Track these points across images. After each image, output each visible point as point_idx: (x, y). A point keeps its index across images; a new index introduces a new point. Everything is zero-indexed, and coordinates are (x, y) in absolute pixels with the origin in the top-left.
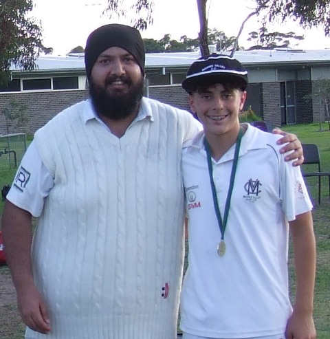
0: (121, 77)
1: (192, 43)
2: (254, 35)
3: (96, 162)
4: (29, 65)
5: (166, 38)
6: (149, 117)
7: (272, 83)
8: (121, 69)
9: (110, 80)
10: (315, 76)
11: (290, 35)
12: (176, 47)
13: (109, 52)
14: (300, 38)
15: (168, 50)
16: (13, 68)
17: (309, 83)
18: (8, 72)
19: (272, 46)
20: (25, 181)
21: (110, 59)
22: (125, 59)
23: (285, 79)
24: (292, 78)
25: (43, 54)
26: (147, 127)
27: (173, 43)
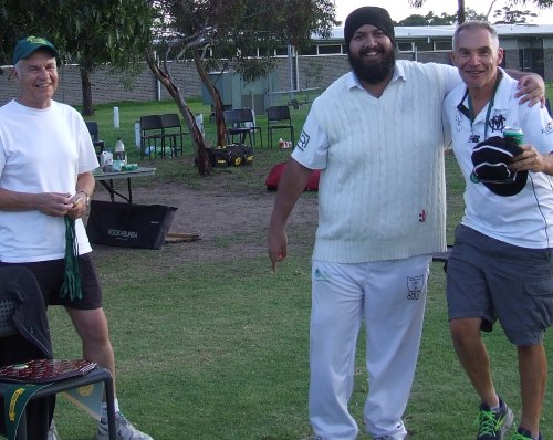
0: (375, 49)
1: (450, 18)
2: (499, 12)
3: (360, 121)
4: (326, 34)
5: (431, 13)
6: (401, 78)
7: (512, 51)
8: (373, 42)
9: (365, 51)
10: (546, 45)
11: (527, 13)
12: (438, 22)
13: (362, 29)
14: (534, 15)
15: (431, 24)
16: (314, 36)
17: (542, 50)
18: (309, 39)
19: (512, 22)
20: (305, 143)
21: (364, 35)
22: (375, 34)
23: (523, 47)
24: (528, 46)
25: (335, 27)
26: (401, 86)
27: (436, 18)
